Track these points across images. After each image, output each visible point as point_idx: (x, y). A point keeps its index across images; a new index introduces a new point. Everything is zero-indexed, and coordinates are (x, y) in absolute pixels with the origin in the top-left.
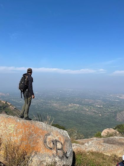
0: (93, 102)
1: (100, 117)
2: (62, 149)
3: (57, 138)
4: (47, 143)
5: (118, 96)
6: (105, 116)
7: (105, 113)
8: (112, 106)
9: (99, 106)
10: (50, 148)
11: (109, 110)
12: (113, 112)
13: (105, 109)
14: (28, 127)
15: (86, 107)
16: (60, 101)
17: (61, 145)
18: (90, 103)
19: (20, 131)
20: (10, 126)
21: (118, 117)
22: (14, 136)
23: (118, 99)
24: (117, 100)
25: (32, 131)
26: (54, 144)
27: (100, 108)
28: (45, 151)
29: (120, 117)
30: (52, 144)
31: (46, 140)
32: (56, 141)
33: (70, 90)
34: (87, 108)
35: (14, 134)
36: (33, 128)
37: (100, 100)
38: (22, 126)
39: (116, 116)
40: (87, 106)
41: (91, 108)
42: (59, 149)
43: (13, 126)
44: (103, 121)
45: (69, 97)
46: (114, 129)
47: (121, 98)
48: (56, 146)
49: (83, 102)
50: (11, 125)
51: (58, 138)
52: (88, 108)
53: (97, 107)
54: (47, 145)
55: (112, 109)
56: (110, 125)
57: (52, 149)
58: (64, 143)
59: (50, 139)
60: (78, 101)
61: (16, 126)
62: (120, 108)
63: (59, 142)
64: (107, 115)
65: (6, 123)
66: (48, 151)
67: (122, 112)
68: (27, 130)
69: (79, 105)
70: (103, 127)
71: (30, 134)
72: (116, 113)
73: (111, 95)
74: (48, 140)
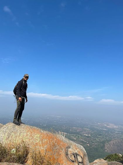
0: (81, 131)
1: (88, 147)
2: (83, 163)
3: (76, 151)
4: (69, 155)
5: (105, 125)
6: (93, 146)
7: (93, 142)
8: (100, 135)
9: (87, 135)
10: (72, 161)
11: (97, 140)
12: (101, 142)
13: (93, 138)
14: (51, 138)
15: (73, 135)
16: (47, 128)
17: (81, 158)
18: (77, 131)
19: (45, 141)
20: (35, 136)
21: (106, 148)
22: (40, 146)
23: (106, 128)
24: (104, 129)
25: (55, 142)
26: (74, 157)
27: (88, 137)
28: (68, 164)
29: (108, 148)
30: (73, 157)
31: (67, 152)
32: (77, 154)
33: (58, 117)
34: (74, 137)
35: (40, 143)
36: (56, 140)
37: (88, 128)
38: (46, 137)
39: (105, 147)
40: (75, 135)
41: (78, 137)
42: (80, 163)
43: (38, 136)
44: (91, 151)
45: (57, 124)
46: (105, 160)
47: (108, 126)
48: (77, 159)
49: (71, 130)
50: (37, 135)
51: (78, 151)
52: (76, 137)
53: (84, 136)
54: (69, 158)
55: (100, 139)
56: (98, 156)
57: (74, 162)
58: (84, 157)
59: (71, 152)
60: (66, 129)
61: (41, 136)
62: (107, 138)
63: (79, 155)
64: (95, 145)
65: (31, 133)
66: (70, 164)
67: (110, 142)
68: (51, 141)
69: (66, 133)
70: (92, 159)
71: (54, 145)
72: (104, 142)
73: (99, 124)
74: (69, 153)
